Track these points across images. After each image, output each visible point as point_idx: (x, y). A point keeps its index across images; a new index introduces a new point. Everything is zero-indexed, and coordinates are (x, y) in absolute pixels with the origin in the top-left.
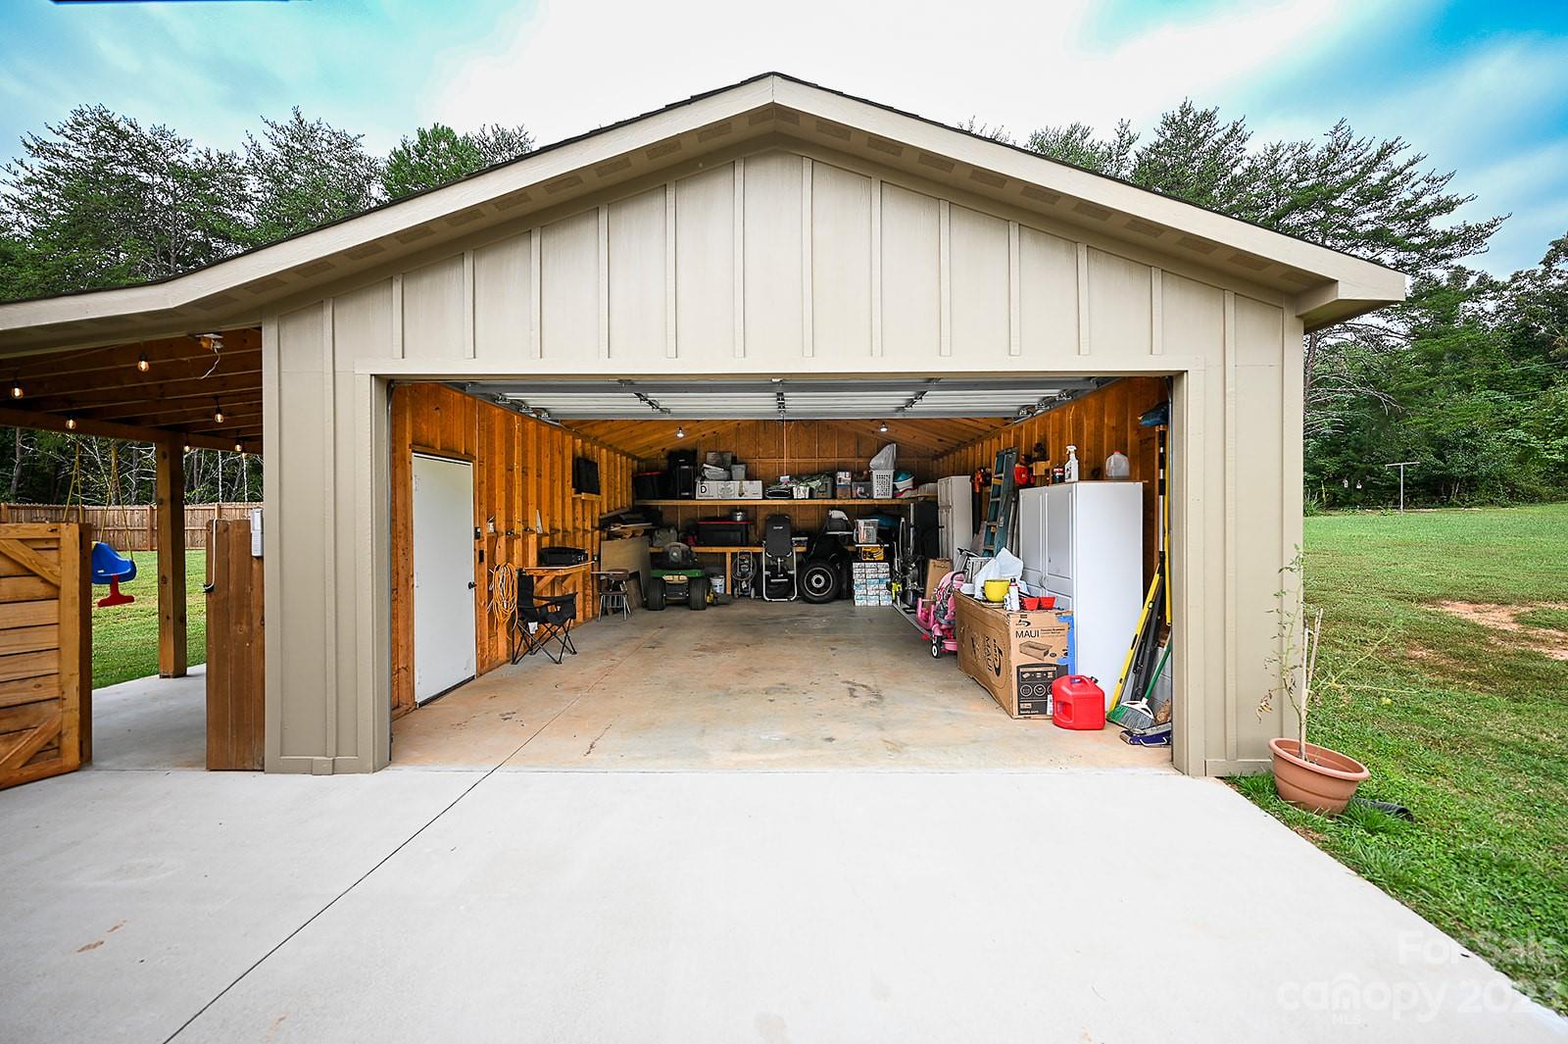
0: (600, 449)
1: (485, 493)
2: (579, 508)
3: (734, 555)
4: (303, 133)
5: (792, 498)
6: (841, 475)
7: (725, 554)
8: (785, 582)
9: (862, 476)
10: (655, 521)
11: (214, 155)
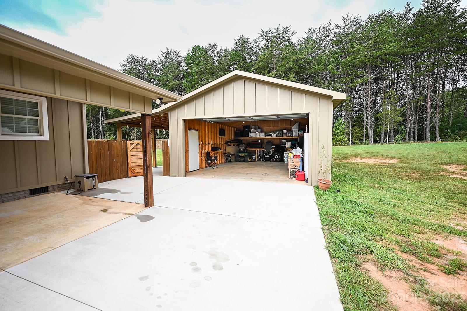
0: (226, 127)
1: (200, 136)
2: (221, 139)
3: (258, 150)
4: (168, 53)
5: (272, 137)
6: (284, 131)
7: (256, 150)
8: (269, 157)
9: (290, 131)
10: (240, 142)
11: (152, 61)
